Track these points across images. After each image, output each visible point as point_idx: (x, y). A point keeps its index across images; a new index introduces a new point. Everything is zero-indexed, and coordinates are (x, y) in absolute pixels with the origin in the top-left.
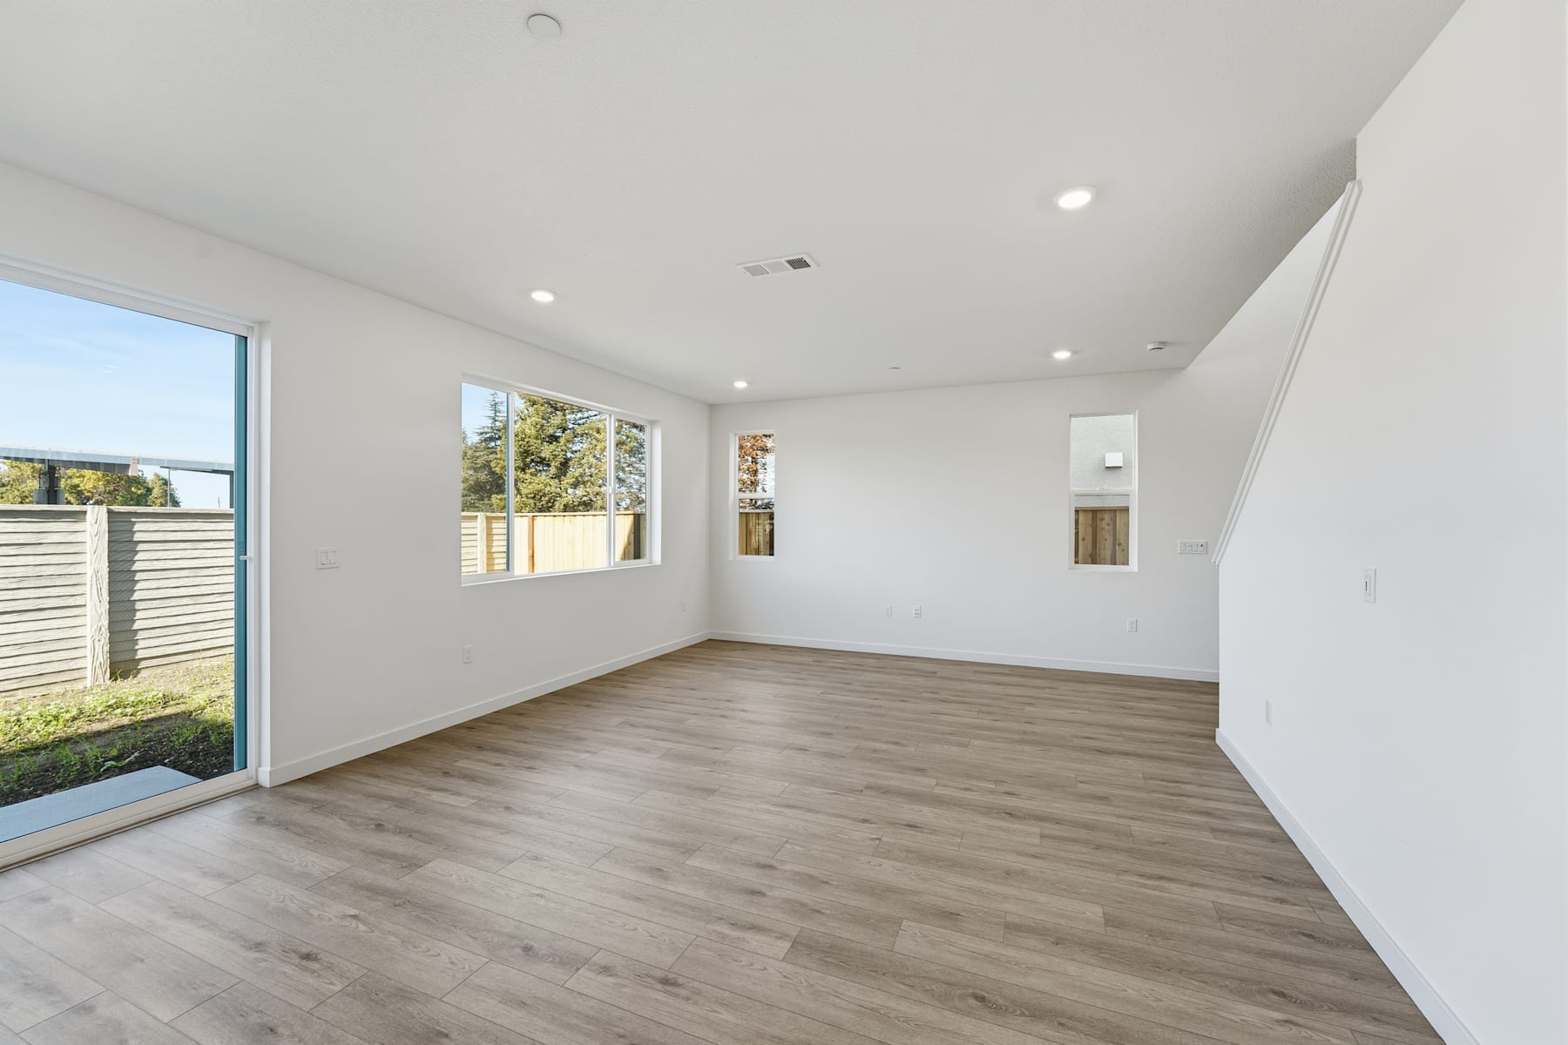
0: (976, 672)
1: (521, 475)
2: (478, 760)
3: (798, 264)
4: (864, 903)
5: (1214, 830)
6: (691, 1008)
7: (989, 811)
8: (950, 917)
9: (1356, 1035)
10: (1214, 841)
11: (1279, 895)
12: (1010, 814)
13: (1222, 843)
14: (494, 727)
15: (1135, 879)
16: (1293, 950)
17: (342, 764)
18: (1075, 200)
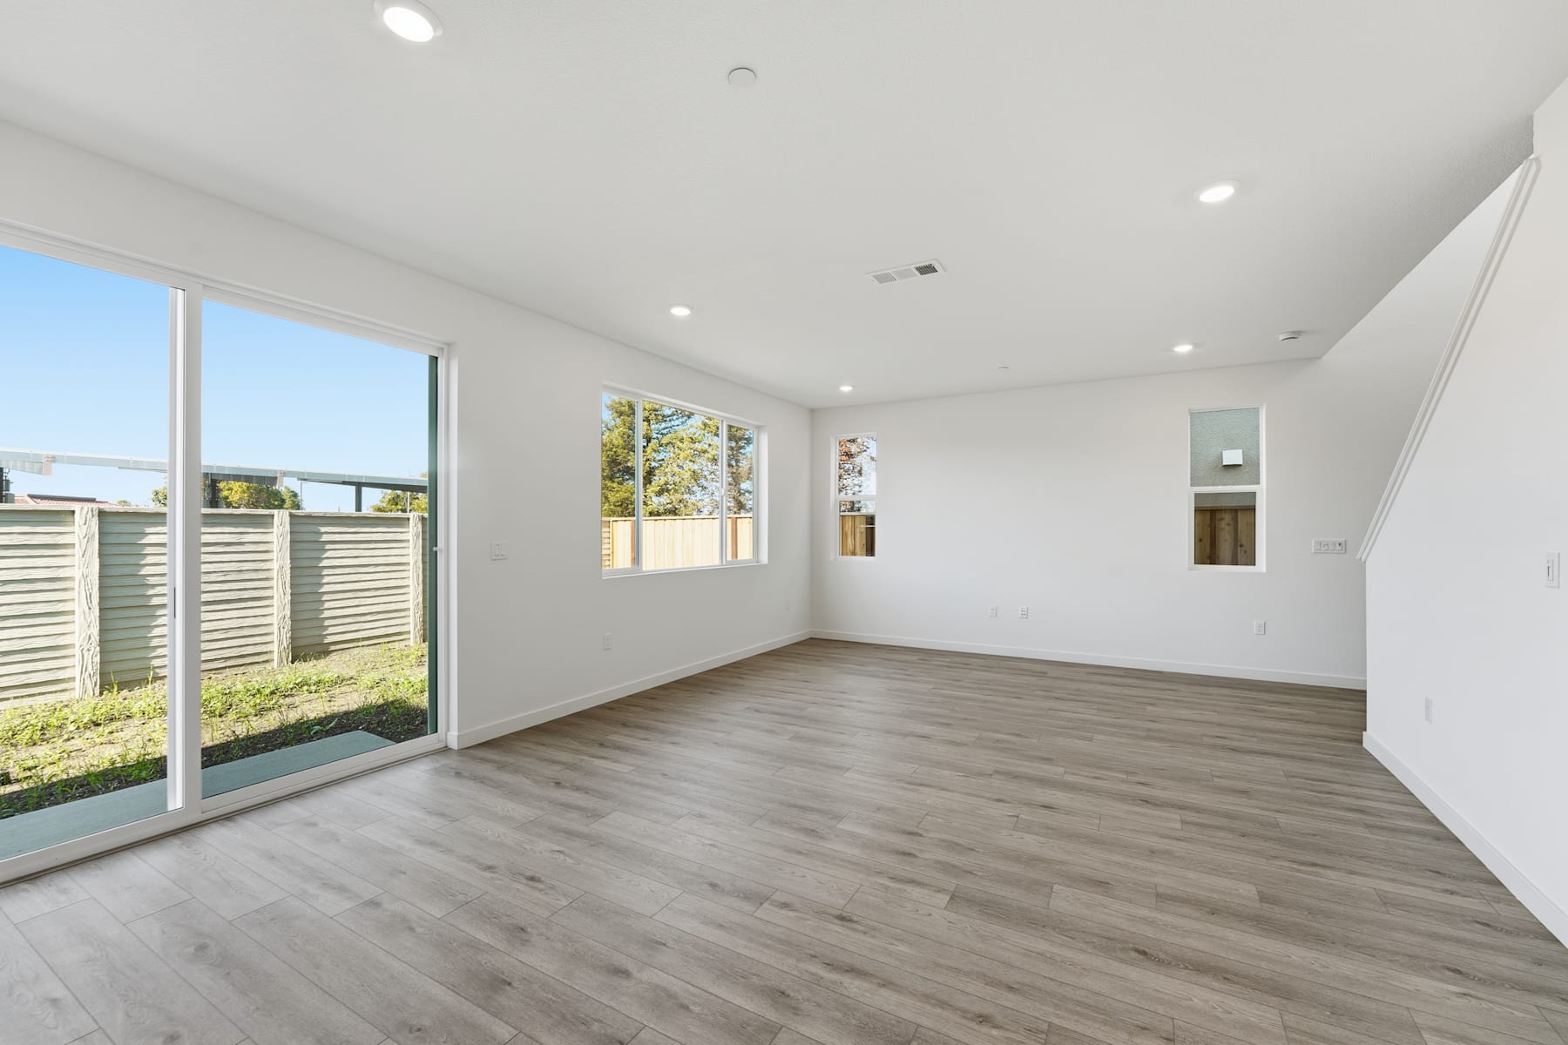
0: (1088, 673)
1: (609, 484)
2: (626, 735)
3: (927, 270)
4: (1015, 869)
5: (1368, 826)
6: (869, 940)
7: (1123, 798)
8: (1100, 884)
9: (1542, 1010)
10: (1370, 836)
11: (1449, 887)
12: (1146, 801)
13: (1380, 838)
14: (632, 708)
15: (1286, 864)
16: (1469, 936)
17: (512, 733)
18: (1217, 194)
